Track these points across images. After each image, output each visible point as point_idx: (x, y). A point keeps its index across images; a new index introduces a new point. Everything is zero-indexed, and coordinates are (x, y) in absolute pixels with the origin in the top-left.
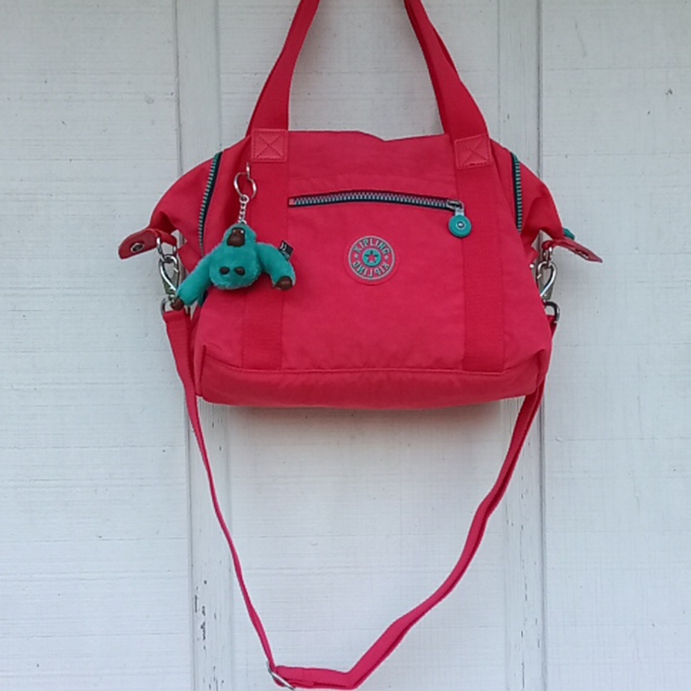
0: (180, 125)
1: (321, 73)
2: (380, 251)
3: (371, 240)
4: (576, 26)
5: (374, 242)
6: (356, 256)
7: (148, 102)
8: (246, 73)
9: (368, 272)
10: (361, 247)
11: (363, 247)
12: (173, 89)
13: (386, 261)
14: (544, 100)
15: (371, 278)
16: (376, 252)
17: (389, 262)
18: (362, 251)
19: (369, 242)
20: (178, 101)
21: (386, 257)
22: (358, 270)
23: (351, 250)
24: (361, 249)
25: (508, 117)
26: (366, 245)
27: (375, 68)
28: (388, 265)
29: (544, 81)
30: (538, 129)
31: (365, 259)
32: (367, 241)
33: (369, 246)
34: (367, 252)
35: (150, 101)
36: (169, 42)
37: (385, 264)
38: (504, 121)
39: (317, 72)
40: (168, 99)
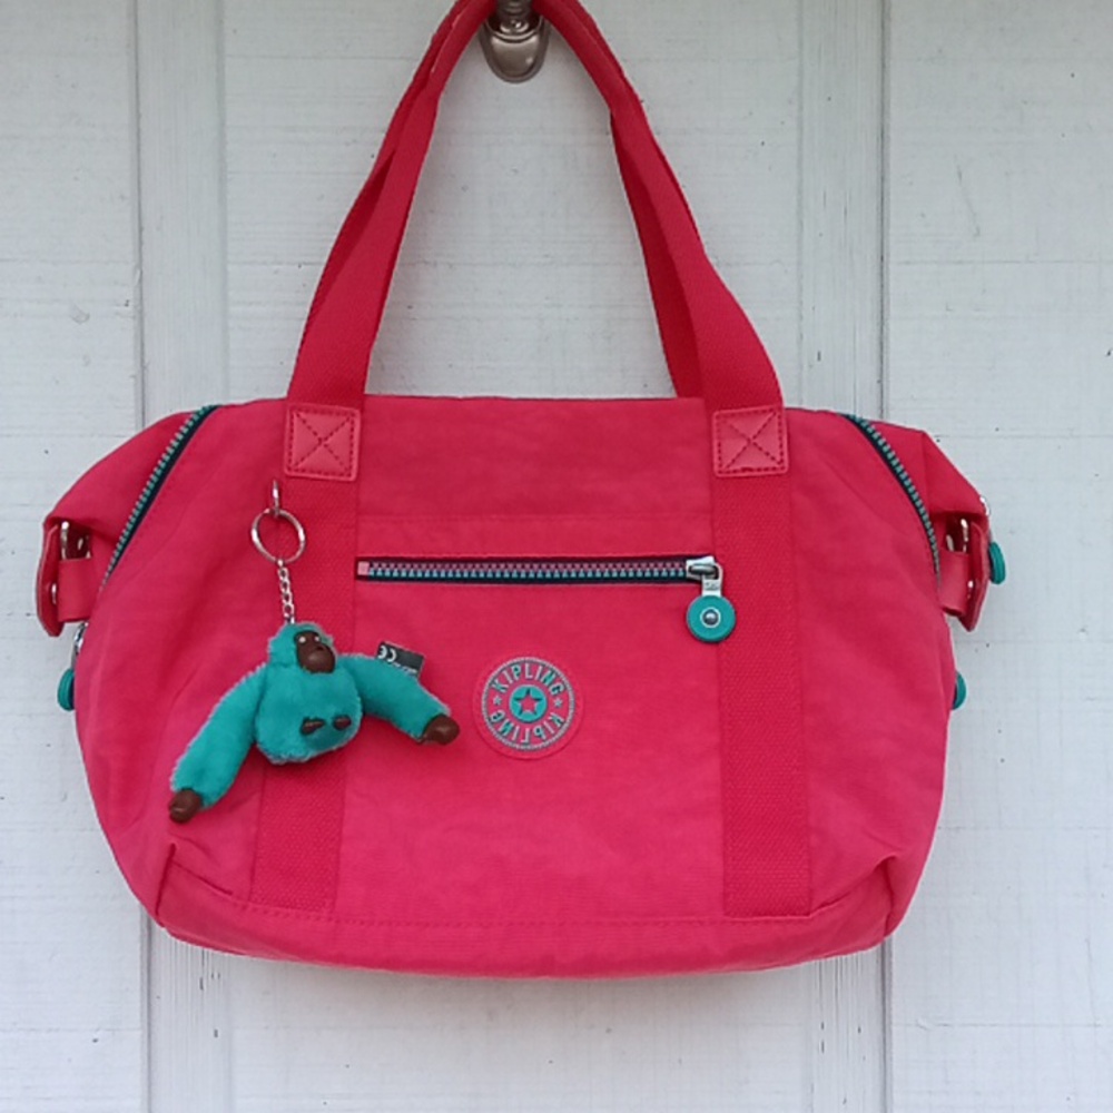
0: (143, 367)
1: (435, 264)
2: (546, 689)
3: (527, 666)
4: (960, 175)
5: (533, 671)
6: (497, 700)
7: (77, 320)
8: (280, 263)
9: (522, 735)
10: (507, 682)
11: (511, 682)
12: (129, 294)
13: (556, 710)
14: (893, 326)
15: (526, 745)
16: (536, 692)
17: (563, 712)
18: (509, 691)
19: (523, 669)
20: (140, 316)
21: (558, 702)
22: (501, 729)
23: (486, 688)
24: (506, 686)
25: (819, 358)
26: (516, 678)
27: (547, 256)
28: (562, 720)
29: (892, 286)
30: (880, 382)
31: (515, 707)
32: (519, 667)
33: (523, 680)
34: (520, 691)
35: (80, 317)
36: (122, 197)
37: (554, 716)
38: (811, 366)
39: (426, 263)
40: (117, 313)
